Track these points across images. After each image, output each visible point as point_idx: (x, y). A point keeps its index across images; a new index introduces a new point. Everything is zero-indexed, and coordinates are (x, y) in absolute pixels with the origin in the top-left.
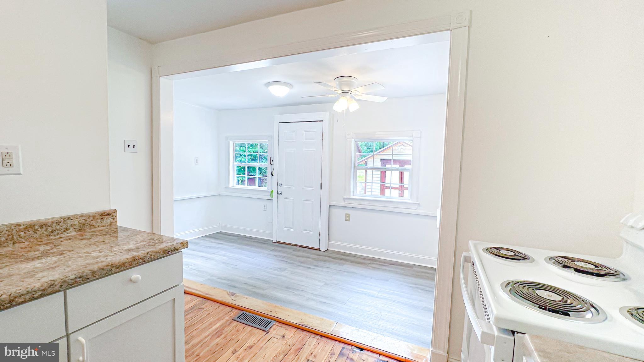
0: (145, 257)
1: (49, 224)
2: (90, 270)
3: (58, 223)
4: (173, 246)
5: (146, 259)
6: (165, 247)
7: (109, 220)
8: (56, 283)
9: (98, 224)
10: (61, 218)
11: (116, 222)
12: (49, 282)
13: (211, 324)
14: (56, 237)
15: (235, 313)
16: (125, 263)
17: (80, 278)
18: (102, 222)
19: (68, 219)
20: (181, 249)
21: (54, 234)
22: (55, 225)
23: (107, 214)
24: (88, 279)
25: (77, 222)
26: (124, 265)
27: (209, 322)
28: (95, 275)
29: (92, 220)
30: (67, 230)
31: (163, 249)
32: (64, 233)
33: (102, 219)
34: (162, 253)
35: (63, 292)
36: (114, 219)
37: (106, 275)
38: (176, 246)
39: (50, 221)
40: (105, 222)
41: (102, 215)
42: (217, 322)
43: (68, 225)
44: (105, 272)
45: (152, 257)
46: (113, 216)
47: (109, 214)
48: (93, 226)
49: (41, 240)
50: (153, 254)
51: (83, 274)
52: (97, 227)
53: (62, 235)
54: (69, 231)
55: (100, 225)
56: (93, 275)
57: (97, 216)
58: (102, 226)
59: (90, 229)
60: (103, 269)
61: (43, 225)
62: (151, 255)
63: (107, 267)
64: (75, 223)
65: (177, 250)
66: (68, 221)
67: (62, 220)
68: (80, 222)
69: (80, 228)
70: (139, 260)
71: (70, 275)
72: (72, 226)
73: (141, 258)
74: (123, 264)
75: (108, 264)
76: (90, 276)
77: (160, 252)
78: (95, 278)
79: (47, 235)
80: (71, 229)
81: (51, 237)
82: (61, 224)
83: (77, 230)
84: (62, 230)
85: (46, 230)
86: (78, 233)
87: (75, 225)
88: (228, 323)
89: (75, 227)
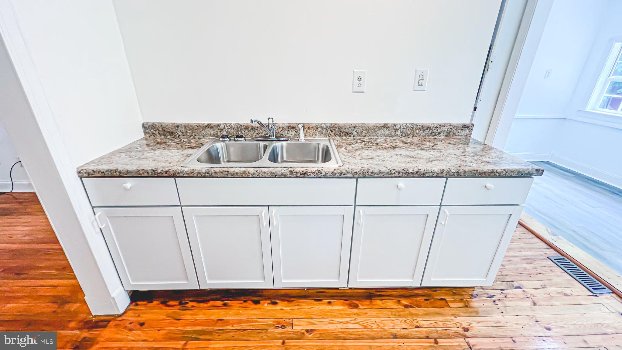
0: (502, 172)
1: (431, 128)
2: (464, 170)
3: (436, 128)
4: (528, 171)
5: (502, 174)
6: (520, 169)
7: (466, 132)
8: (444, 172)
9: (458, 134)
10: (438, 125)
11: (471, 134)
12: (442, 170)
13: (522, 248)
14: (433, 138)
15: (551, 253)
16: (486, 172)
17: (457, 173)
18: (462, 132)
19: (442, 126)
20: (534, 174)
21: (432, 135)
22: (434, 129)
23: (466, 126)
24: (461, 175)
25: (446, 130)
26: (485, 174)
27: (520, 245)
28: (465, 174)
29: (455, 130)
30: (440, 133)
31: (518, 170)
32: (438, 136)
33: (462, 130)
34: (516, 173)
35: (445, 179)
36: (470, 131)
37: (472, 177)
38: (530, 171)
39: (433, 125)
40: (463, 133)
41: (463, 127)
42: (528, 250)
43: (441, 130)
44: (471, 174)
45: (507, 174)
46: (470, 129)
47: (468, 127)
48: (455, 134)
49: (425, 138)
50: (509, 172)
51: (459, 171)
52: (457, 136)
53: (436, 137)
54: (440, 135)
55: (460, 134)
56: (464, 174)
57: (459, 127)
58: (460, 136)
59: (453, 136)
60: (471, 172)
61: (428, 128)
62: (507, 172)
63: (474, 171)
64: (445, 130)
65: (531, 174)
66: (442, 128)
67: (439, 126)
68: (448, 129)
69: (447, 134)
70: (496, 173)
71: (452, 169)
72: (443, 131)
73: (498, 172)
74: (485, 172)
75: (474, 169)
76: (462, 174)
77: (515, 172)
78: (465, 176)
79: (429, 135)
80: (442, 133)
81: (430, 137)
82: (438, 129)
83: (445, 135)
84: (437, 134)
85: (429, 132)
86: (445, 138)
87: (445, 131)
88: (542, 257)
89: (444, 133)
